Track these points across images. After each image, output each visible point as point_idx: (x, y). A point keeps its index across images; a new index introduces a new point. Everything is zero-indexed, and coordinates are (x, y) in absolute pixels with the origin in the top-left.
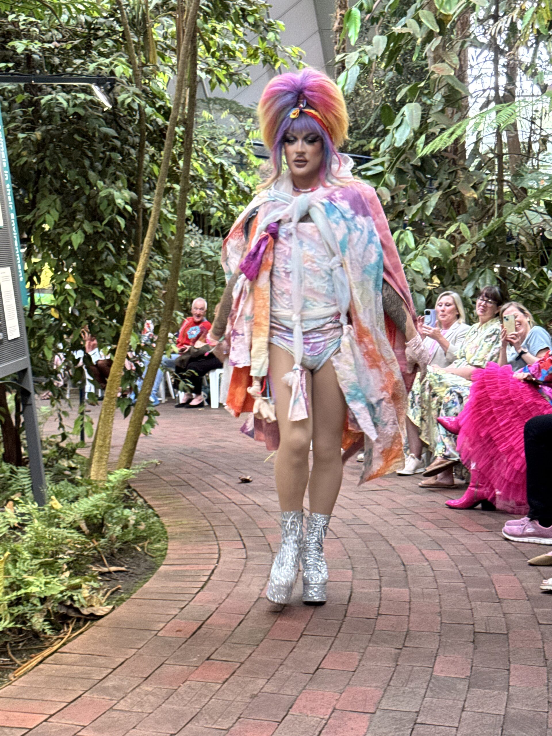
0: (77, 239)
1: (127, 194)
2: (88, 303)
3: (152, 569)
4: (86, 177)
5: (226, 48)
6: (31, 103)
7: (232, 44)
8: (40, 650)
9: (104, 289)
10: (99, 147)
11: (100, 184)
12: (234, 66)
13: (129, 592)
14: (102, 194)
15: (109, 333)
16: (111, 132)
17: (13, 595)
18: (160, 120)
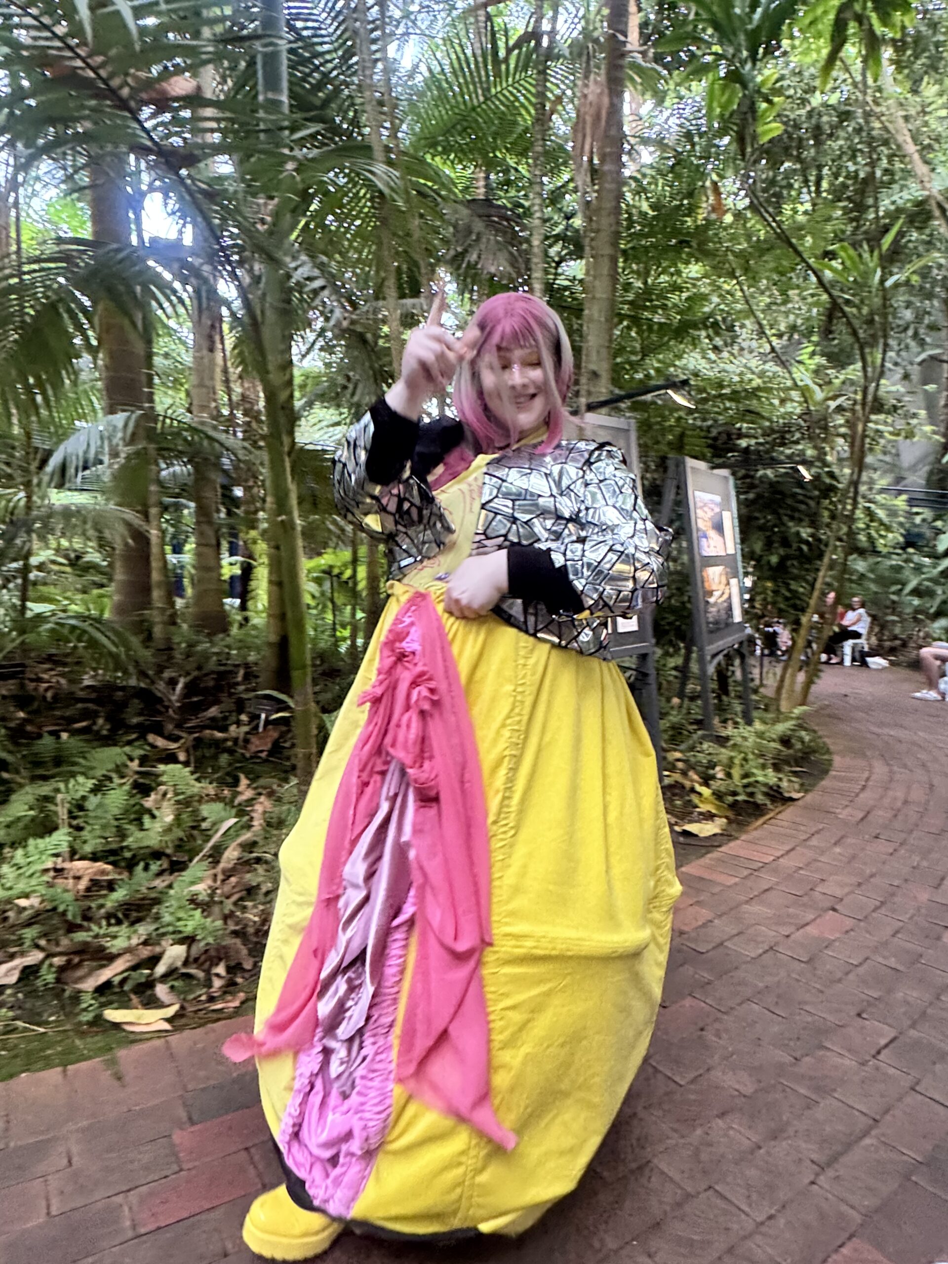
0: (774, 559)
1: (809, 530)
2: (779, 599)
3: (826, 772)
4: (780, 519)
5: (877, 431)
6: (746, 477)
7: (880, 427)
8: (762, 815)
9: (790, 590)
10: (789, 501)
11: (791, 524)
12: (882, 441)
13: (814, 785)
14: (793, 530)
15: (792, 618)
16: (798, 490)
17: (745, 781)
18: (828, 480)
